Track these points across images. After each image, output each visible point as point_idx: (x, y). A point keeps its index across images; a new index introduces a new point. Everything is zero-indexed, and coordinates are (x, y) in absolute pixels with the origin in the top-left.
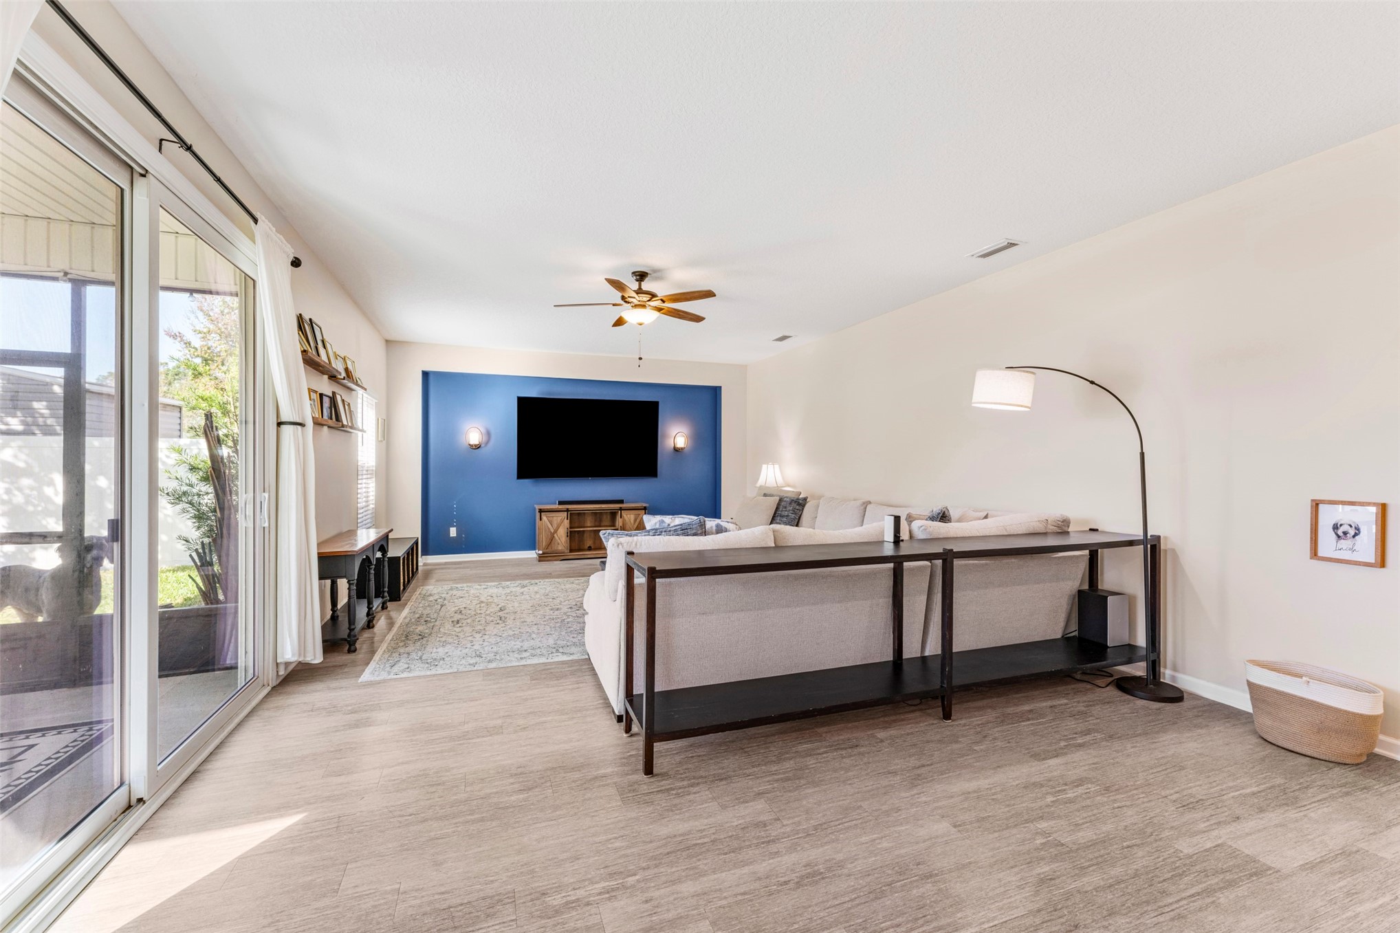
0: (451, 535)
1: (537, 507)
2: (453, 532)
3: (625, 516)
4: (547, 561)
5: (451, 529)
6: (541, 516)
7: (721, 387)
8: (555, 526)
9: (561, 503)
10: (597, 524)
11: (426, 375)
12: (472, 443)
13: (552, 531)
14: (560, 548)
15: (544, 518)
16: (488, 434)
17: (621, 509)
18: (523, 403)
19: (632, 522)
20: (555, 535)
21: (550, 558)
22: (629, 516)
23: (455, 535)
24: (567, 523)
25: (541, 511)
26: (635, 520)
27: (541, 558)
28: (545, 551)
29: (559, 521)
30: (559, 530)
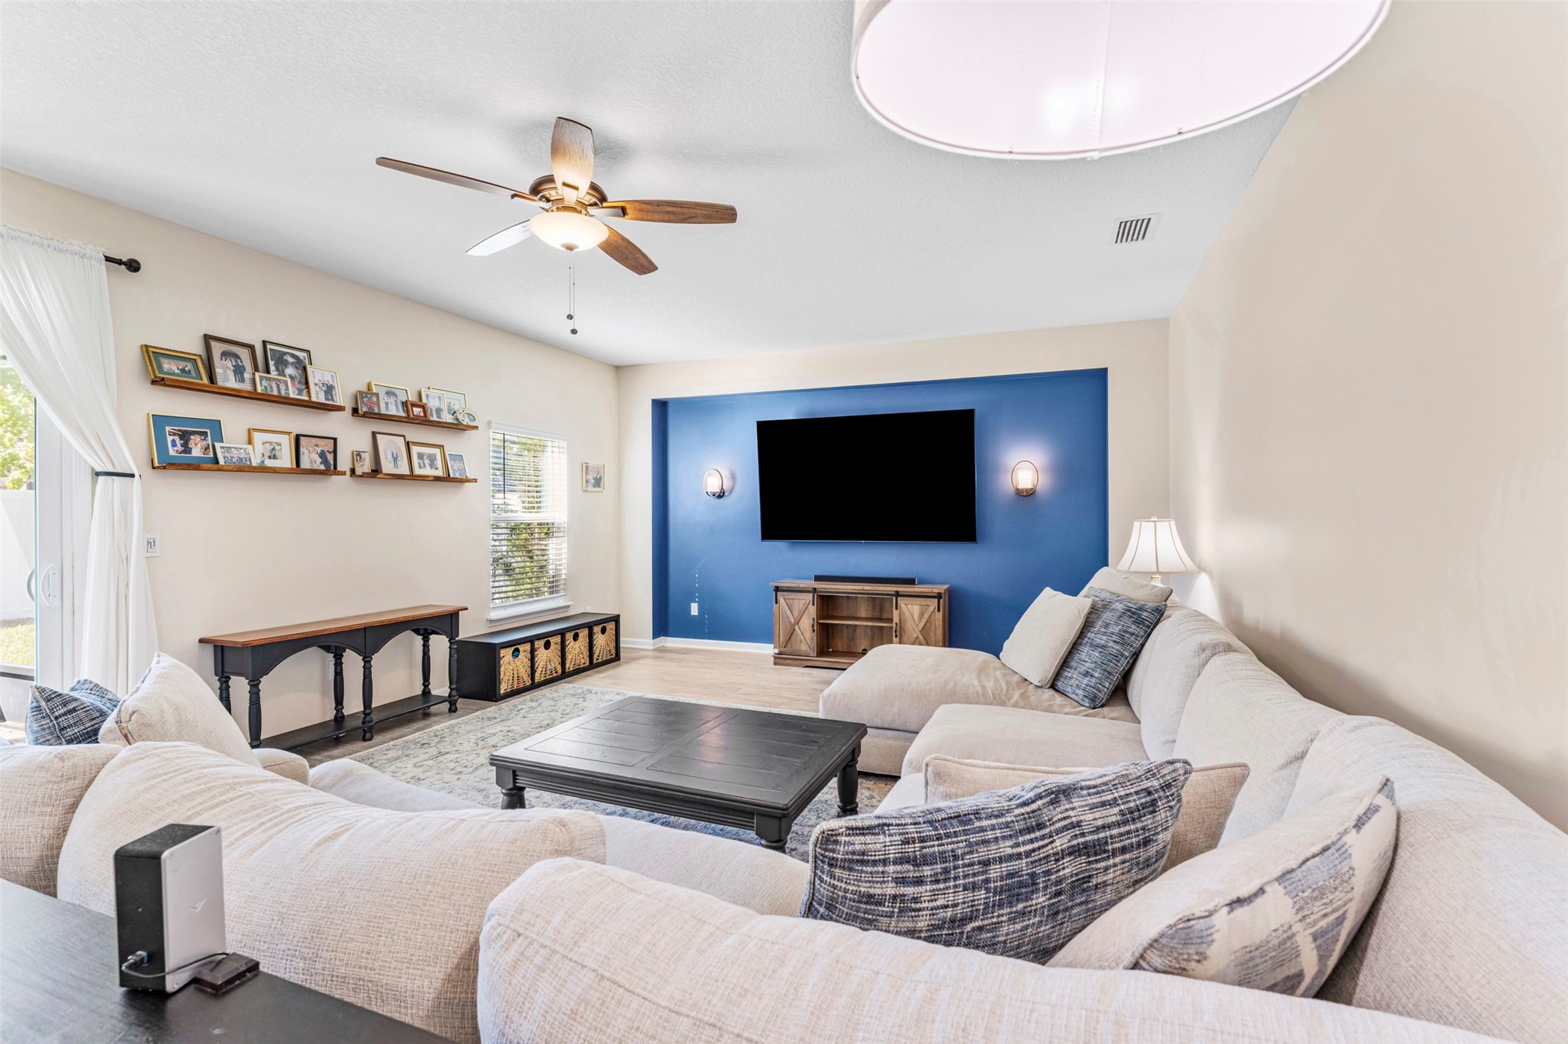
0: (692, 614)
1: (773, 584)
2: (694, 609)
3: (903, 606)
4: (786, 665)
5: (692, 604)
6: (776, 596)
7: (1107, 369)
8: (796, 613)
9: (818, 578)
10: (876, 615)
11: (661, 408)
12: (710, 490)
13: (793, 621)
14: (804, 648)
15: (781, 600)
16: (733, 477)
17: (897, 594)
18: (765, 429)
19: (916, 617)
20: (796, 628)
21: (788, 661)
22: (909, 606)
23: (696, 614)
24: (812, 610)
25: (777, 589)
26: (922, 615)
27: (780, 659)
28: (783, 649)
29: (801, 606)
30: (802, 620)
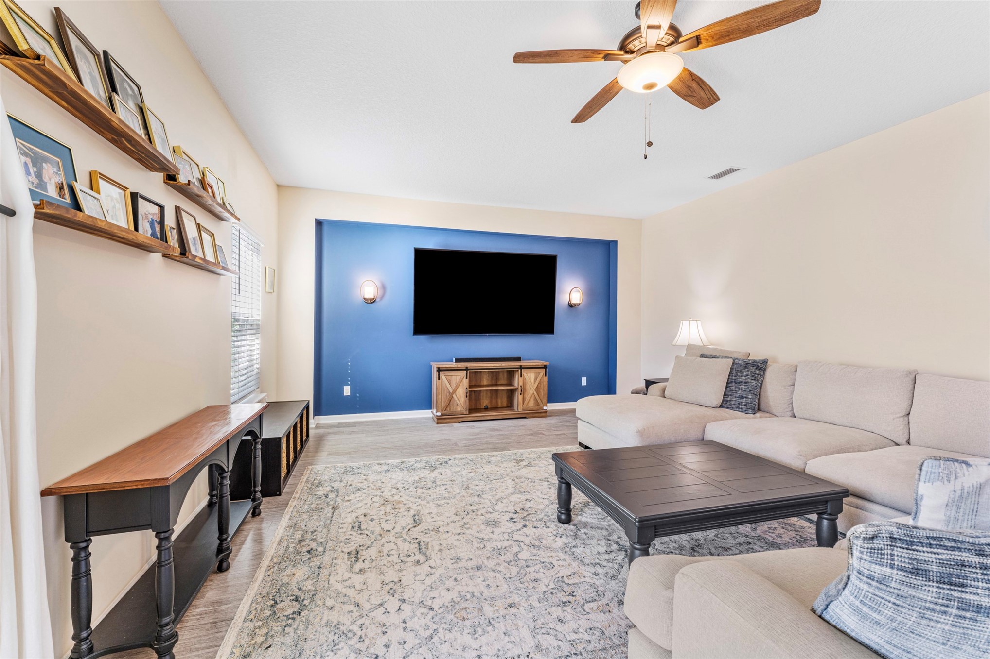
0: (345, 394)
1: (435, 366)
2: (347, 391)
3: (525, 374)
4: (446, 423)
5: (345, 387)
6: (439, 375)
7: (616, 242)
8: (454, 386)
9: (458, 360)
10: (494, 382)
11: (319, 224)
12: (367, 297)
13: (451, 391)
14: (459, 409)
15: (443, 377)
16: (384, 287)
17: (521, 368)
18: (421, 256)
19: (532, 381)
20: (454, 396)
21: (448, 420)
22: (529, 374)
23: (349, 394)
24: (466, 382)
25: (439, 370)
26: (536, 379)
27: (440, 420)
28: (444, 412)
29: (458, 381)
30: (458, 390)
